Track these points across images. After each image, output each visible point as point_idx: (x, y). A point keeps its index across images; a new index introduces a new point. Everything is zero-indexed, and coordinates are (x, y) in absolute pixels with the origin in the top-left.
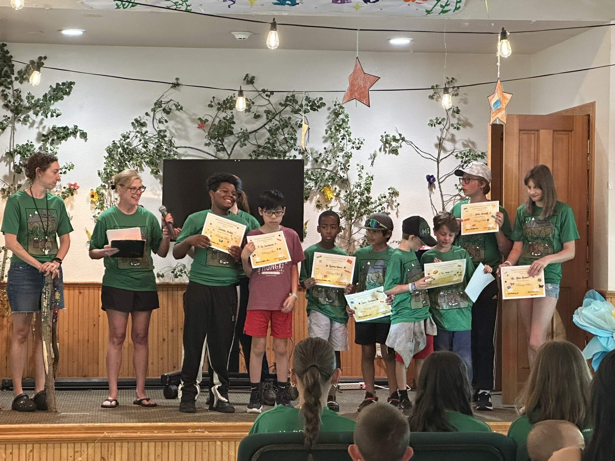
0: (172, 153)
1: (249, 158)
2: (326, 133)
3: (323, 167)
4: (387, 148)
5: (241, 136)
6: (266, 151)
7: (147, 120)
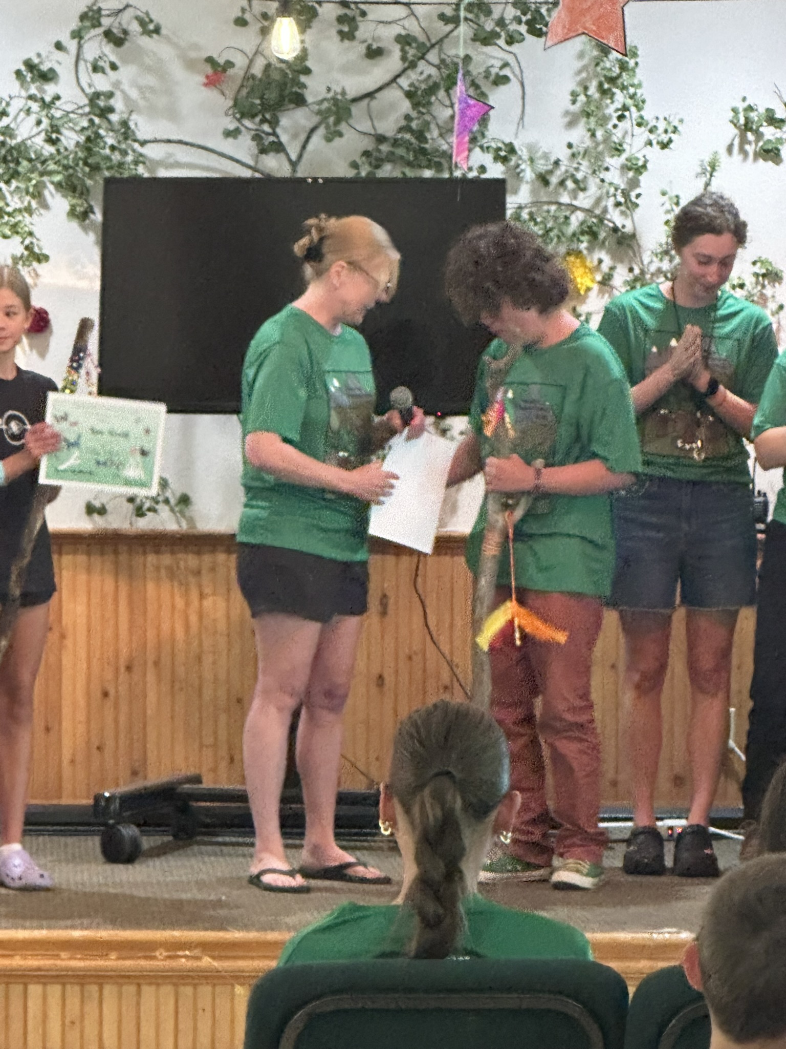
0: (130, 158)
1: (350, 173)
2: (574, 102)
3: (565, 199)
4: (750, 143)
5: (328, 110)
6: (401, 151)
7: (59, 63)
